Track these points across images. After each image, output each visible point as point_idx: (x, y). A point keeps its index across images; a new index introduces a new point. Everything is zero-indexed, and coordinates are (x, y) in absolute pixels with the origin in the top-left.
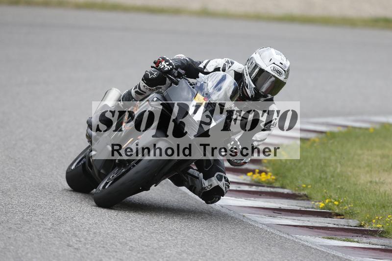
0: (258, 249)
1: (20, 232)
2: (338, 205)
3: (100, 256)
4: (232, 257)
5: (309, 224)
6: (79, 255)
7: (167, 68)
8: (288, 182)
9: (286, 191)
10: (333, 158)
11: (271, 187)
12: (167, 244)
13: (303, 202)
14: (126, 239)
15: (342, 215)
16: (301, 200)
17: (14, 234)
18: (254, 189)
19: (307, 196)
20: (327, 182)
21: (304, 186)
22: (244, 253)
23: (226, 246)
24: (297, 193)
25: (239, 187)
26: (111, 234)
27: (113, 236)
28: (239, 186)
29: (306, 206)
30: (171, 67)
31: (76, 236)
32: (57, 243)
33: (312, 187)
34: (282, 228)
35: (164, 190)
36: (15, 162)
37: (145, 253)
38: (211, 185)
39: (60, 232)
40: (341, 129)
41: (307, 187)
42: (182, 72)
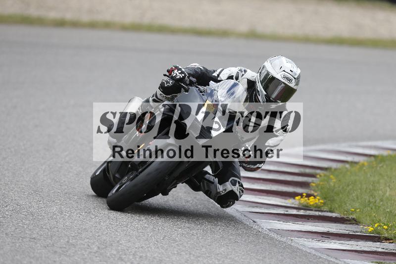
1: (66, 255)
2: (387, 230)
5: (358, 248)
7: (179, 76)
8: (337, 206)
9: (334, 215)
10: (381, 181)
11: (319, 211)
13: (351, 226)
15: (391, 240)
16: (350, 224)
17: (59, 258)
18: (302, 212)
19: (355, 221)
20: (376, 206)
21: (353, 210)
24: (345, 217)
25: (287, 211)
26: (157, 258)
27: (160, 260)
29: (355, 230)
30: (183, 75)
31: (122, 260)
33: (360, 211)
34: (329, 252)
36: (61, 186)
38: (225, 190)
39: (106, 256)
40: (390, 152)
41: (355, 210)
42: (194, 80)
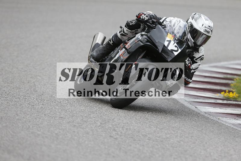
0: (228, 139)
1: (81, 128)
3: (130, 143)
4: (211, 144)
6: (117, 142)
7: (146, 18)
11: (235, 101)
12: (171, 136)
14: (146, 133)
17: (77, 129)
18: (225, 102)
22: (219, 142)
23: (208, 137)
26: (137, 130)
28: (216, 100)
31: (115, 131)
32: (104, 135)
35: (170, 103)
37: (158, 141)
39: (105, 128)
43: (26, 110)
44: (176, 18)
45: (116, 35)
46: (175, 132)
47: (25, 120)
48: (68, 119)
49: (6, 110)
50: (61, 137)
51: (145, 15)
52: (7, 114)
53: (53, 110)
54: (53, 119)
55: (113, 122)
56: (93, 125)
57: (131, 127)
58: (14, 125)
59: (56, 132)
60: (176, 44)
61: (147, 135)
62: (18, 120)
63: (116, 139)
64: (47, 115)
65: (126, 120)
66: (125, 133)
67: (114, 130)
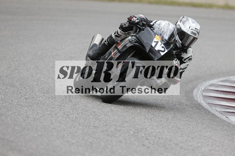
1: (114, 137)
3: (162, 152)
6: (149, 151)
7: (137, 21)
12: (202, 144)
17: (111, 138)
26: (169, 138)
32: (137, 143)
37: (189, 150)
39: (138, 137)
42: (145, 23)
43: (61, 119)
44: (166, 21)
45: (111, 37)
46: (207, 141)
47: (60, 129)
48: (102, 128)
49: (41, 119)
50: (94, 145)
51: (136, 17)
52: (42, 123)
53: (87, 119)
54: (87, 128)
55: (146, 132)
56: (126, 134)
57: (164, 136)
58: (50, 134)
59: (90, 141)
60: (163, 45)
61: (179, 143)
62: (53, 128)
63: (149, 147)
64: (81, 125)
65: (158, 129)
66: (157, 142)
67: (147, 139)
